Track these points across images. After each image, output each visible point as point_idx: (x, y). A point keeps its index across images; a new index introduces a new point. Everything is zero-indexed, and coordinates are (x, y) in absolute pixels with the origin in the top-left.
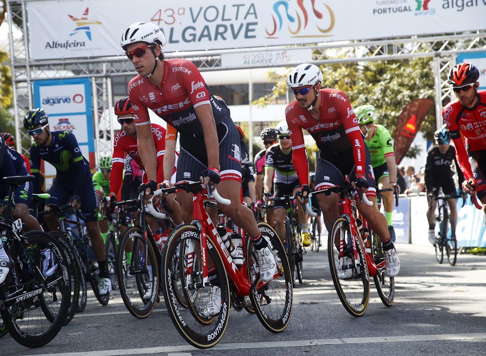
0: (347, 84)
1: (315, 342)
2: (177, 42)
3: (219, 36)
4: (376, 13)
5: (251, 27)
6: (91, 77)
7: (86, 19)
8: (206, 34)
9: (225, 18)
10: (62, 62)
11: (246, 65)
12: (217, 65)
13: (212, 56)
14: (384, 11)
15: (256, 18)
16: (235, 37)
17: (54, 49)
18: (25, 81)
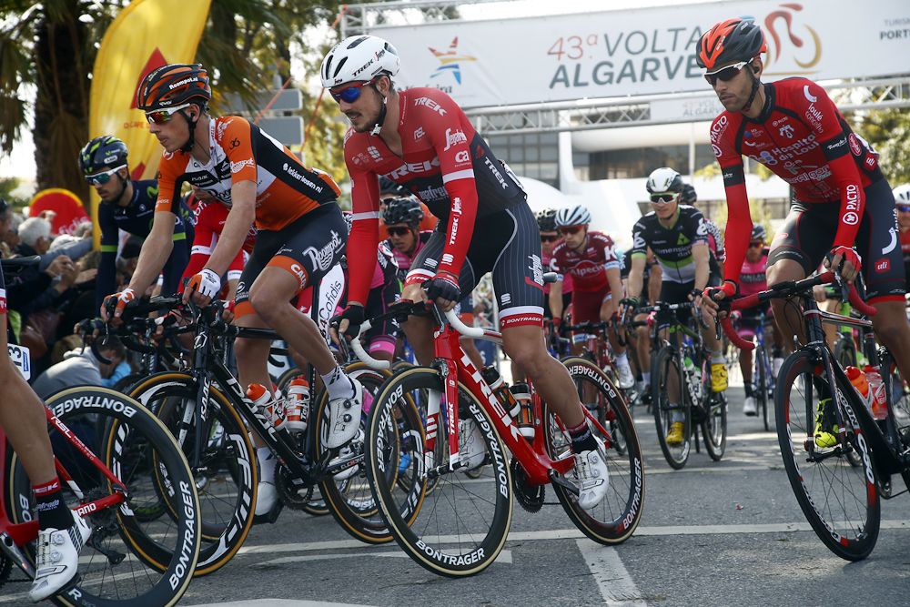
1: (795, 526)
2: (586, 84)
3: (648, 76)
4: (885, 38)
7: (454, 53)
8: (627, 73)
9: (657, 48)
11: (687, 118)
12: (643, 118)
13: (636, 104)
14: (897, 34)
16: (671, 76)
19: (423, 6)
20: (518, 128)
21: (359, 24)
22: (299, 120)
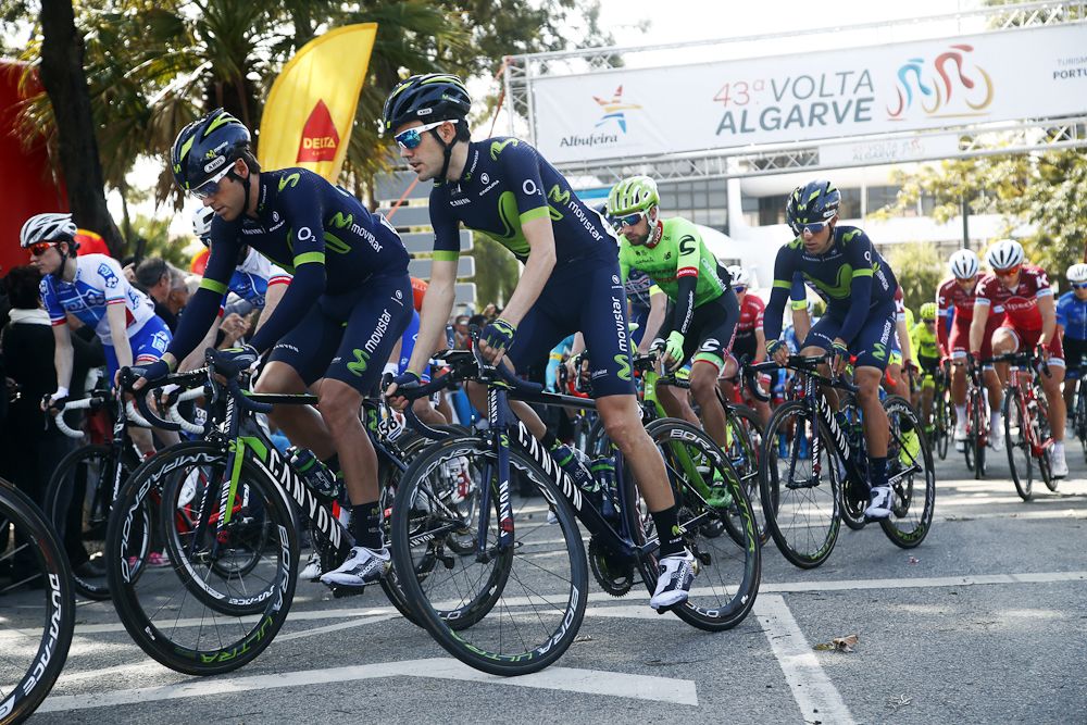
0: (1013, 183)
1: (971, 580)
2: (753, 130)
3: (816, 121)
4: (1058, 78)
5: (863, 105)
7: (618, 102)
8: (795, 117)
9: (825, 92)
10: (585, 166)
11: (856, 162)
12: (812, 163)
13: (805, 149)
14: (1071, 74)
15: (872, 90)
16: (840, 120)
17: (574, 147)
19: (588, 55)
20: (685, 175)
21: (523, 75)
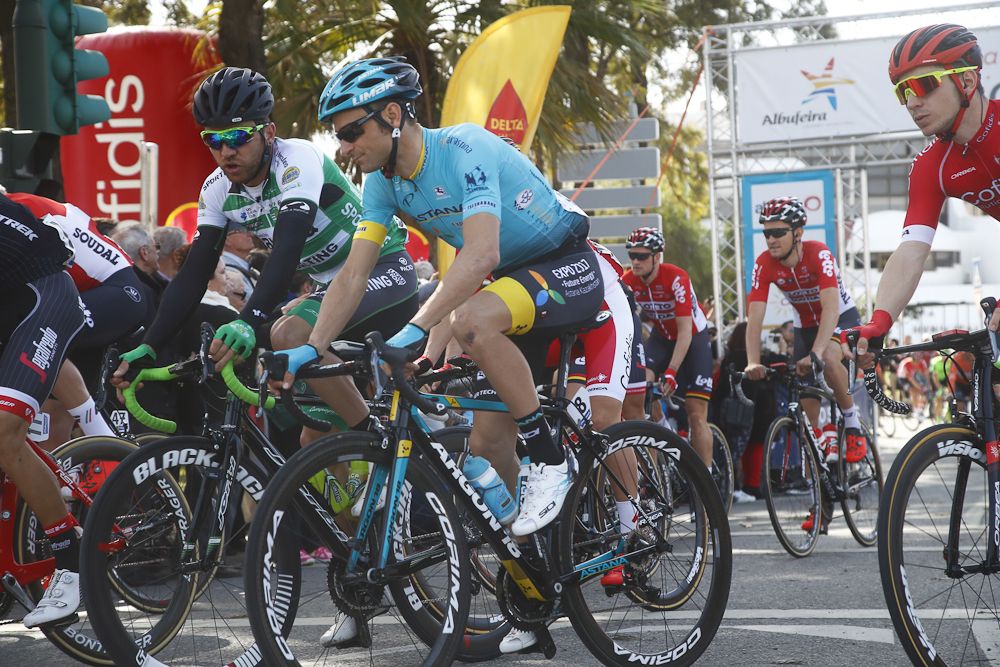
6: (834, 169)
7: (829, 76)
10: (790, 145)
17: (777, 126)
18: (730, 177)
19: (796, 25)
20: (901, 157)
21: (724, 46)
22: (655, 152)
